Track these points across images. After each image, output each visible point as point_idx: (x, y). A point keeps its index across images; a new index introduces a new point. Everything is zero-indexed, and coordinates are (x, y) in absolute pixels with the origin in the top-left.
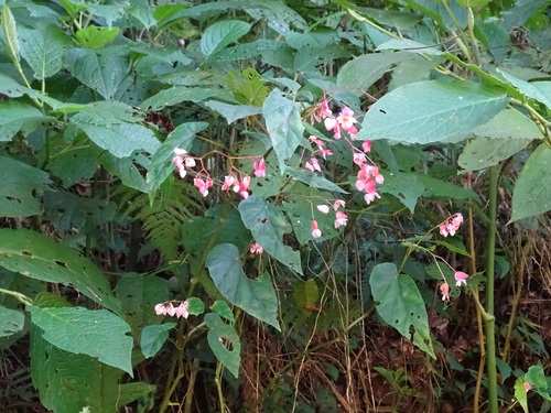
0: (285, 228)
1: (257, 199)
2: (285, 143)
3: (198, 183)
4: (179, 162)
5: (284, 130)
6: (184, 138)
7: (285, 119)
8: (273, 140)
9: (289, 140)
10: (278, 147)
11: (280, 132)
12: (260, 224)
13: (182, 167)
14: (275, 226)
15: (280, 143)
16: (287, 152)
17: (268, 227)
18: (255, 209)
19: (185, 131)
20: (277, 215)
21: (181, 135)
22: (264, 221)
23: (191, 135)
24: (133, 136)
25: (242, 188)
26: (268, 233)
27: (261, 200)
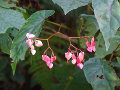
0: (116, 82)
1: (96, 61)
2: (109, 26)
3: (45, 58)
4: (31, 43)
5: (108, 16)
6: (37, 23)
7: (108, 8)
8: (100, 24)
9: (111, 24)
10: (103, 29)
11: (105, 18)
12: (98, 79)
13: (33, 47)
14: (109, 81)
15: (105, 27)
16: (110, 34)
17: (104, 81)
18: (95, 68)
19: (37, 18)
20: (110, 72)
21: (35, 21)
22: (101, 77)
23: (42, 20)
24: (8, 18)
25: (78, 61)
26: (104, 86)
27: (99, 61)
